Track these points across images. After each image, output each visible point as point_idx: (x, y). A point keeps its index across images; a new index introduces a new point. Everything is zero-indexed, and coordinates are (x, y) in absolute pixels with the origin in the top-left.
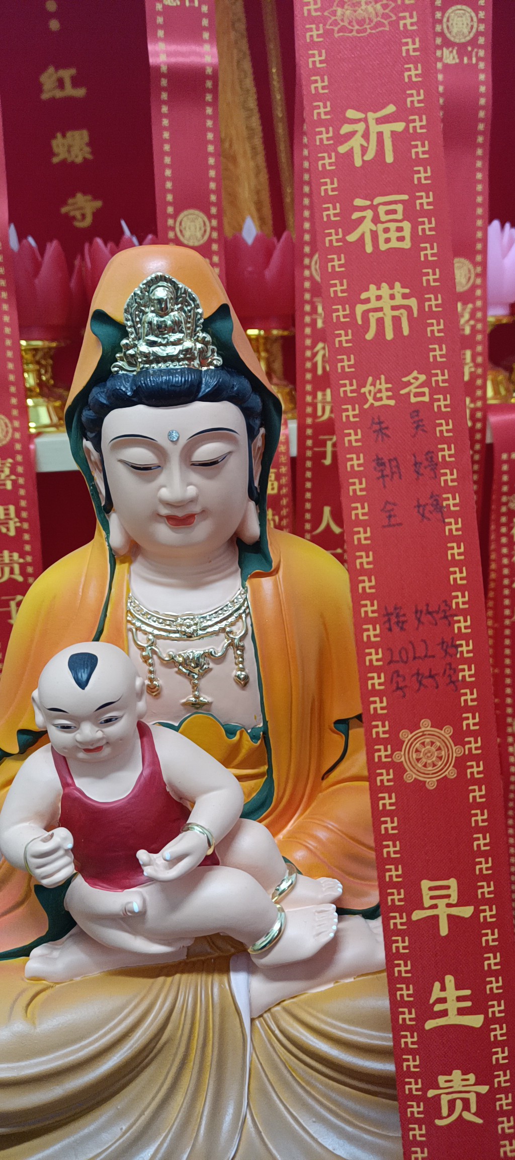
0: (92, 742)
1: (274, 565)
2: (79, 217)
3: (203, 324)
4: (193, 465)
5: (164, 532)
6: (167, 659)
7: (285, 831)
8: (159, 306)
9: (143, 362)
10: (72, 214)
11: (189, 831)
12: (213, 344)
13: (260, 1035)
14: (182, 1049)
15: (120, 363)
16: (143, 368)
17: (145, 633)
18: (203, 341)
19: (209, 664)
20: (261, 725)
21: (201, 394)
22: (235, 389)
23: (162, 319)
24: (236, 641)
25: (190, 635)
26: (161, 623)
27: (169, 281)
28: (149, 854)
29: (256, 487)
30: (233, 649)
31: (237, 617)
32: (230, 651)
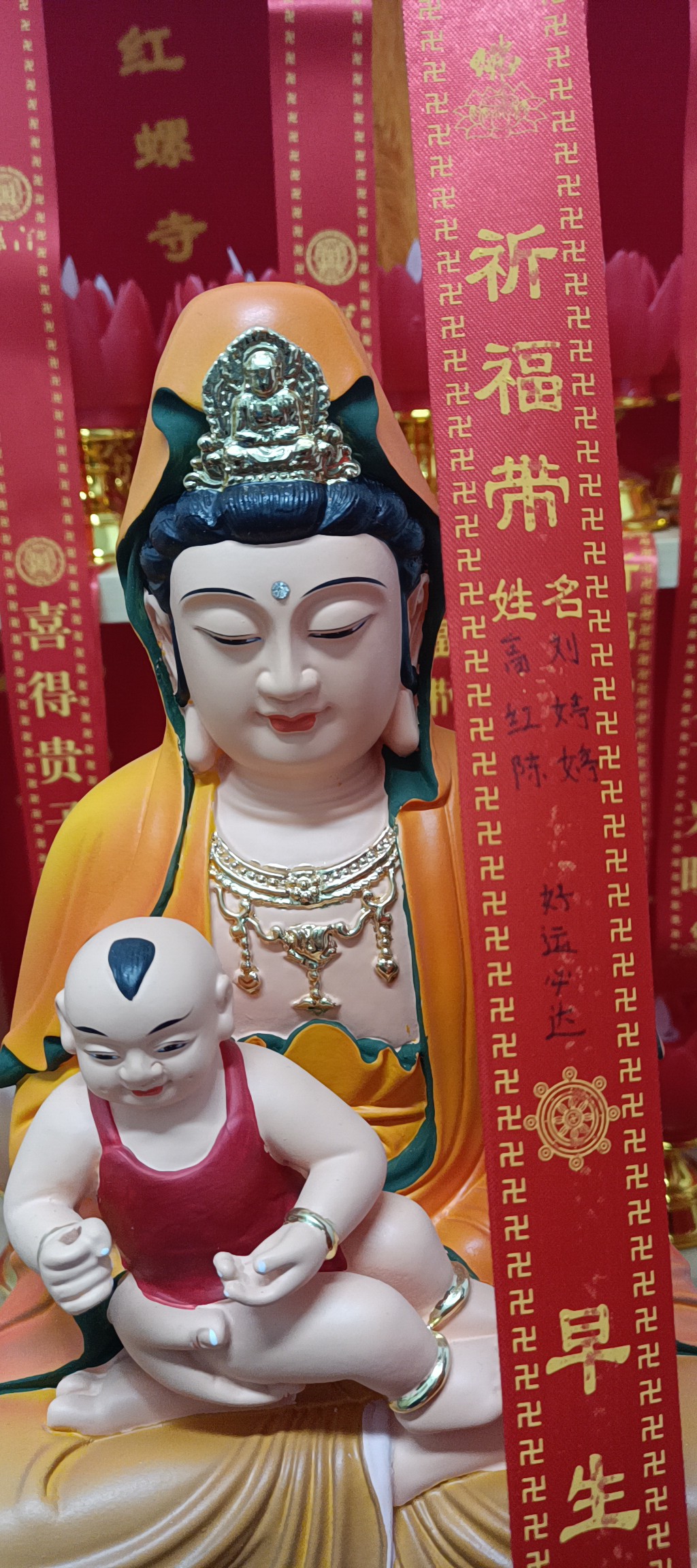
0: (144, 1082)
1: (440, 791)
2: (173, 246)
3: (329, 409)
4: (313, 635)
5: (266, 741)
6: (270, 938)
7: (453, 1203)
8: (258, 382)
9: (233, 472)
10: (163, 242)
11: (297, 1223)
12: (346, 441)
15: (197, 474)
16: (233, 481)
17: (237, 895)
18: (329, 438)
19: (336, 946)
20: (417, 1041)
21: (324, 524)
22: (381, 514)
23: (264, 403)
24: (378, 911)
25: (307, 901)
26: (262, 882)
27: (274, 340)
28: (235, 1257)
29: (413, 667)
30: (374, 923)
31: (381, 873)
32: (370, 927)
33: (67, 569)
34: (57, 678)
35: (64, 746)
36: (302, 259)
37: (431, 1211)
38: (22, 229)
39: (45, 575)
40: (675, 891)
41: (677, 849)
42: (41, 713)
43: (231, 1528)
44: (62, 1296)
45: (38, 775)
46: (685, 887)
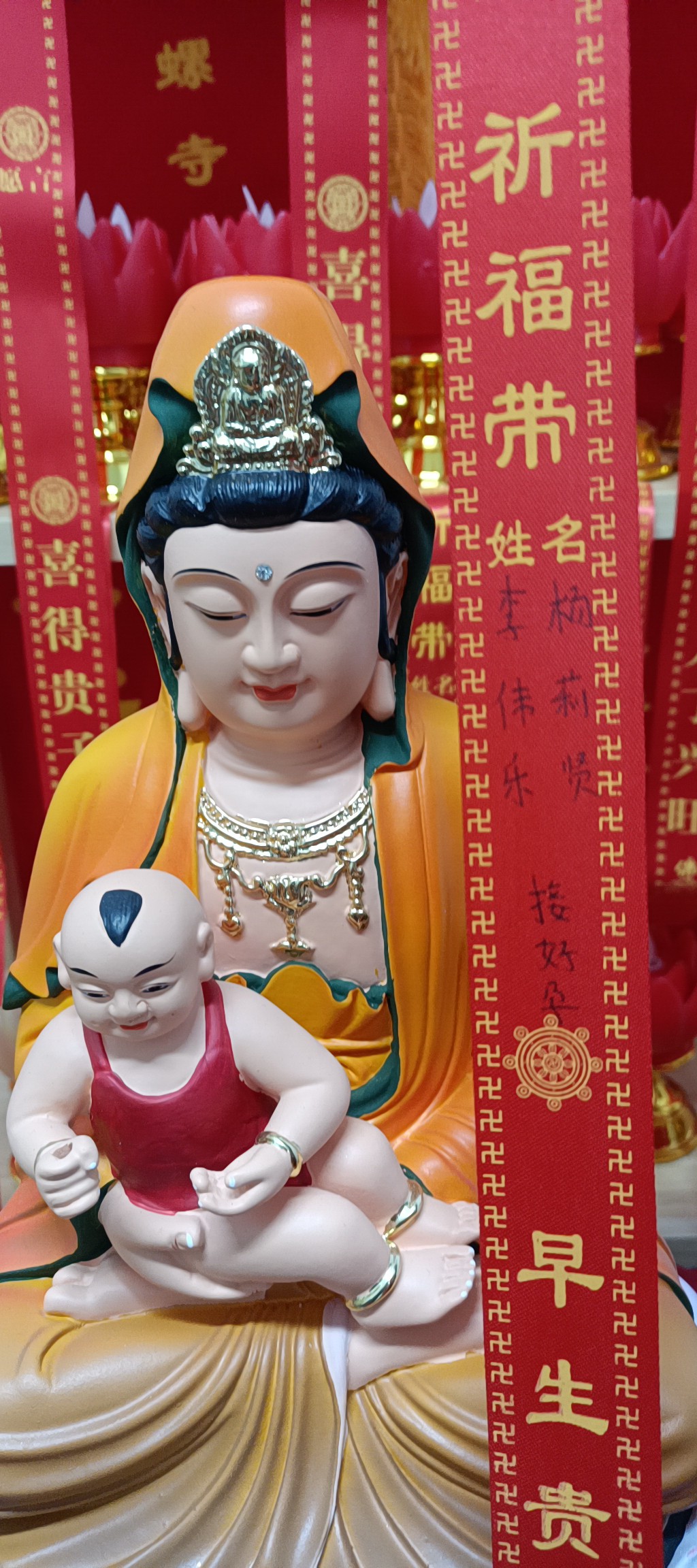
0: (130, 1019)
1: (413, 755)
2: (193, 169)
3: (312, 404)
4: (295, 613)
5: (251, 708)
6: (251, 887)
7: (414, 1127)
9: (222, 460)
10: (183, 165)
11: (266, 1144)
12: (328, 432)
13: (360, 1416)
14: (249, 1429)
15: (188, 460)
16: (222, 469)
17: (222, 847)
18: (312, 430)
19: (311, 896)
20: (384, 983)
21: (306, 511)
22: (360, 501)
23: (251, 397)
24: (351, 866)
25: (286, 854)
26: (245, 835)
27: (262, 339)
28: (210, 1172)
29: (392, 639)
30: (346, 876)
31: (355, 830)
32: (343, 879)
33: (80, 508)
34: (70, 614)
35: (76, 679)
36: (313, 205)
37: (391, 1137)
38: (39, 170)
39: (61, 515)
40: (661, 831)
41: (664, 790)
42: (54, 647)
43: (203, 1405)
44: (55, 1203)
45: (51, 706)
46: (671, 827)
